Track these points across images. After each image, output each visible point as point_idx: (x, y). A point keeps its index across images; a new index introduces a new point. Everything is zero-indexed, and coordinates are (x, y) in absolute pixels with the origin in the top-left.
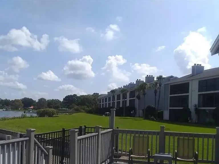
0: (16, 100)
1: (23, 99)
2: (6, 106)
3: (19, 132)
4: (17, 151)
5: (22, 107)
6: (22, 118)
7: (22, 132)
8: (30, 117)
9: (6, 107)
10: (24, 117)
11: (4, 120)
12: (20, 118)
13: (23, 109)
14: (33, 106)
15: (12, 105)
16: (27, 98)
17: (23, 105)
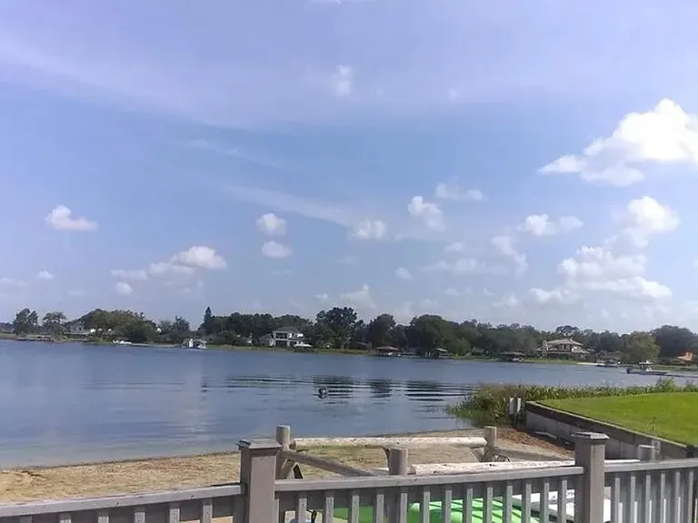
0: (635, 334)
1: (657, 330)
2: (605, 352)
3: (655, 437)
4: (636, 503)
5: (657, 354)
6: (657, 391)
7: (664, 438)
8: (685, 390)
9: (606, 356)
10: (664, 388)
11: (606, 395)
12: (652, 392)
13: (660, 364)
14: (690, 352)
15: (624, 350)
16: (670, 327)
17: (657, 349)
